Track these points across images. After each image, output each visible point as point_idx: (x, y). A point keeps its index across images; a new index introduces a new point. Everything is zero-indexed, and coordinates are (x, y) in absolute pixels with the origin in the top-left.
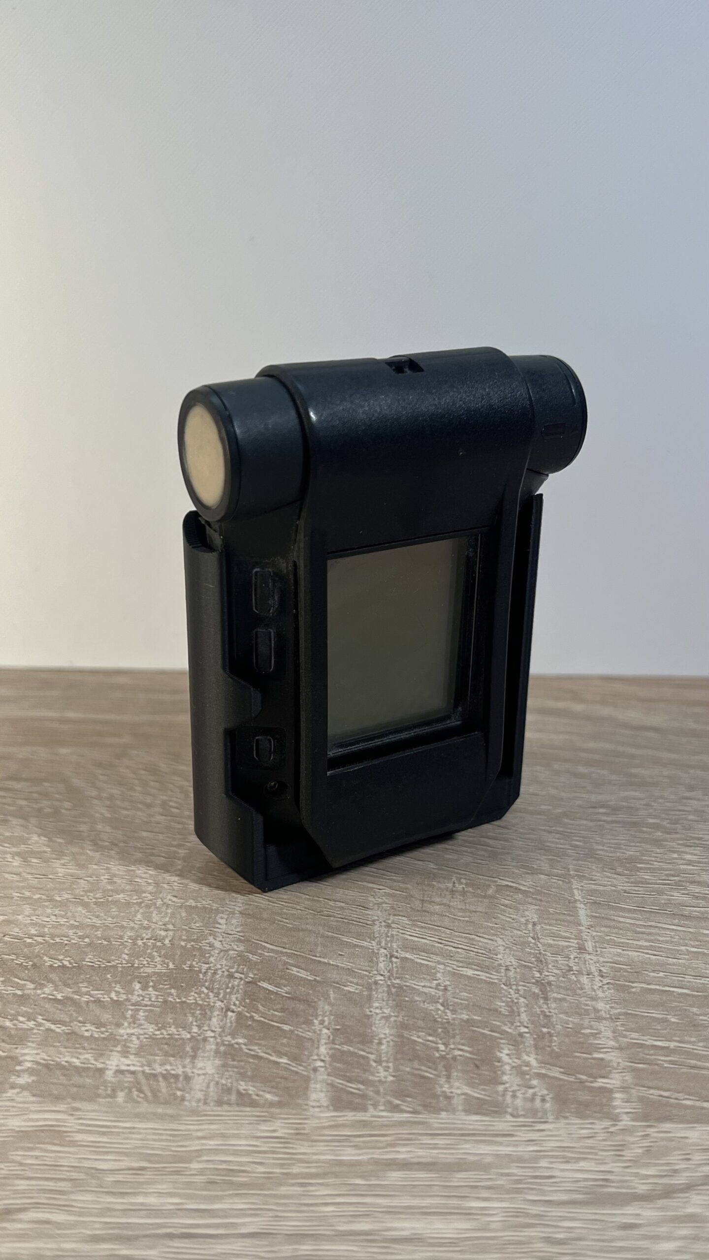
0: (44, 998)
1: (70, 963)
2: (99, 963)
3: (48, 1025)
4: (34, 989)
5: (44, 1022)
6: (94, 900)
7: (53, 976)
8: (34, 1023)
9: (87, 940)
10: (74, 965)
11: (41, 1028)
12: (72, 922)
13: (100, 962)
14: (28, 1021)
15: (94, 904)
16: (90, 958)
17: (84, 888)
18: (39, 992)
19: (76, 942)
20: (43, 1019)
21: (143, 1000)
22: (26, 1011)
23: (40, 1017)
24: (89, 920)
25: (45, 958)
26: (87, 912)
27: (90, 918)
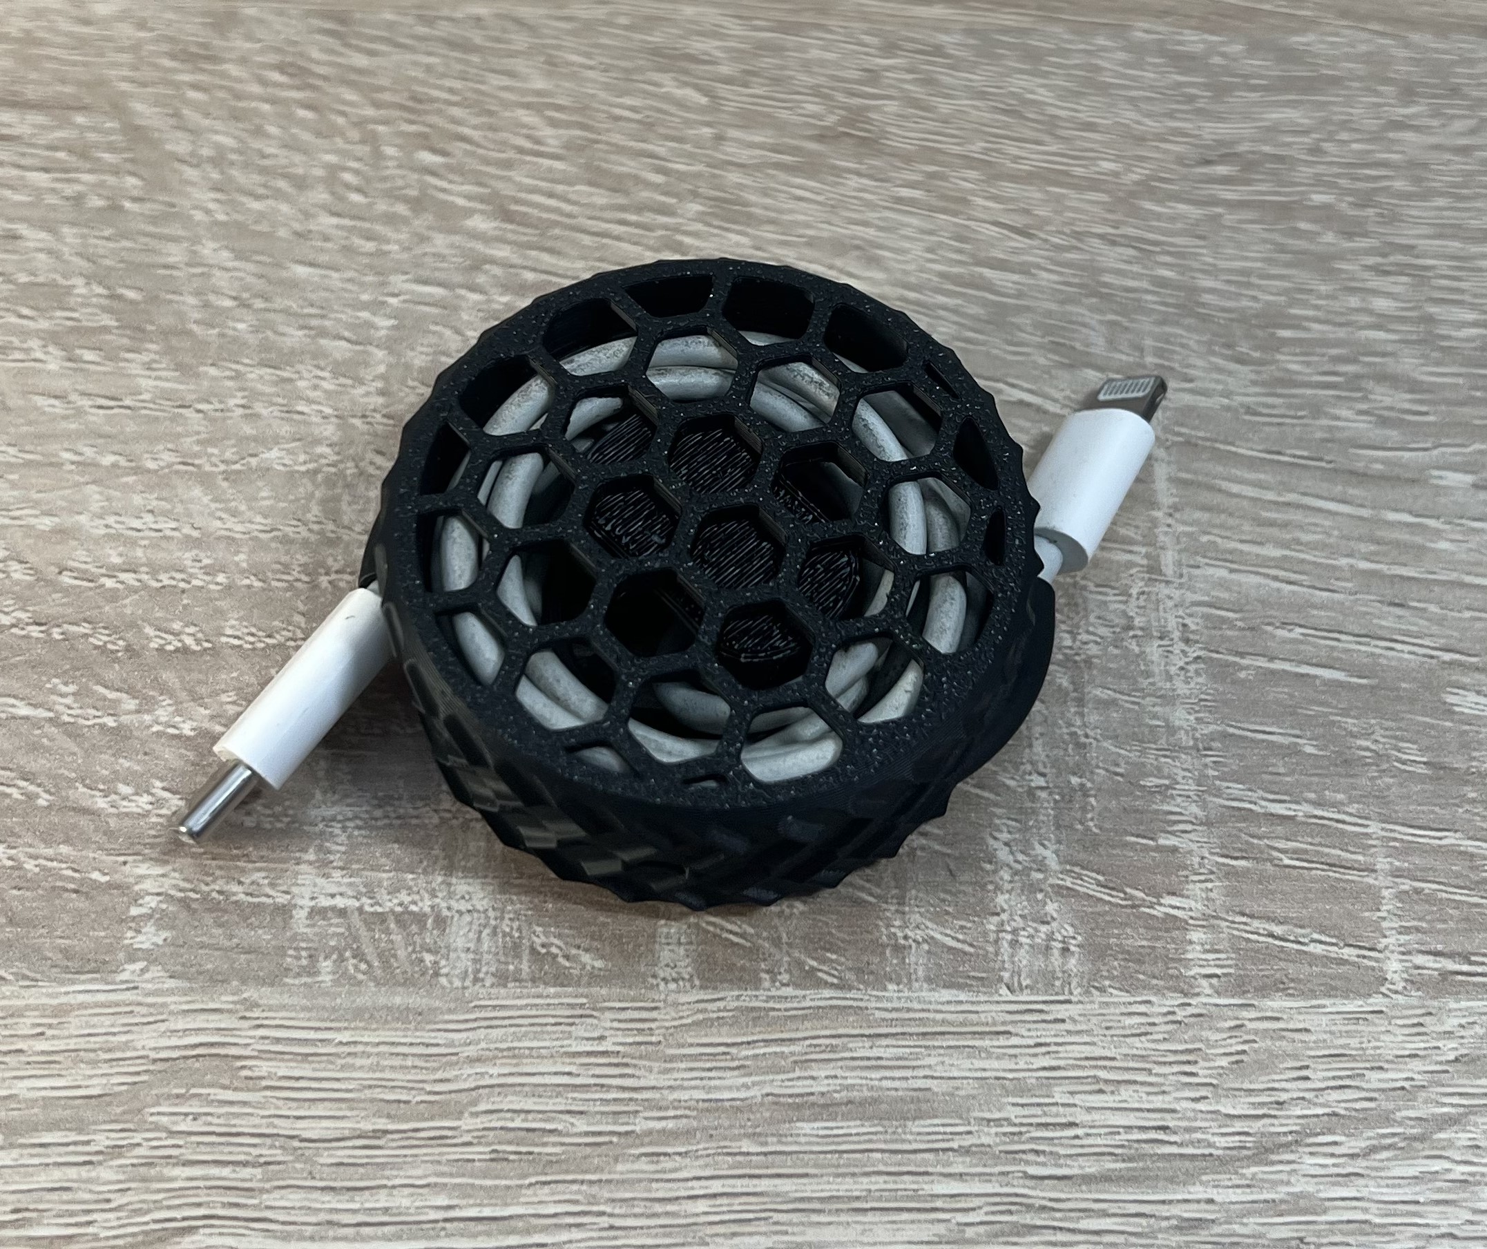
0: (159, 734)
1: (198, 642)
2: (251, 639)
3: (176, 801)
4: (138, 712)
5: (167, 795)
6: (222, 467)
7: (169, 677)
8: (150, 799)
9: (221, 578)
11: (163, 812)
12: (187, 530)
13: (253, 635)
14: (137, 794)
15: (226, 479)
16: (232, 627)
17: (198, 433)
18: (147, 717)
19: (200, 583)
20: (164, 789)
22: (129, 769)
23: (158, 784)
24: (218, 524)
25: (149, 631)
26: (215, 500)
27: (220, 519)
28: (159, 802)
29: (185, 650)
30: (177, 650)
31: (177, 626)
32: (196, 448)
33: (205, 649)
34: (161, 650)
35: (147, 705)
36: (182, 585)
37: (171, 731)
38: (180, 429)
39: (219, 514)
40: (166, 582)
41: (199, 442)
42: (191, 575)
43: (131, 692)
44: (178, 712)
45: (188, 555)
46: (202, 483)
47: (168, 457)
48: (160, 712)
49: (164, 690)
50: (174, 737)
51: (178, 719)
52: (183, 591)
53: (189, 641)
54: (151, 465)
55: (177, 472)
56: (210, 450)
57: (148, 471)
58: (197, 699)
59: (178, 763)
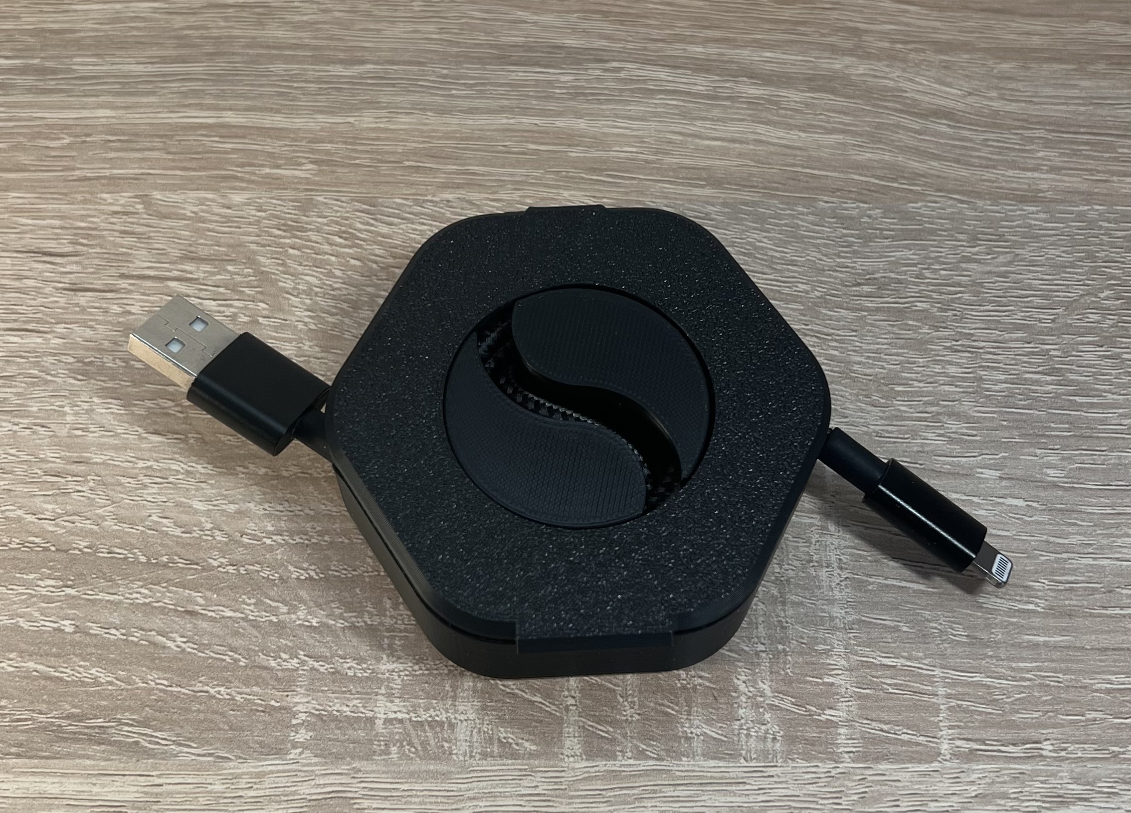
0: (300, 625)
1: (317, 574)
3: (311, 662)
4: (288, 613)
5: (306, 658)
6: (324, 474)
7: (303, 593)
8: (298, 661)
9: (327, 538)
10: (322, 576)
11: (305, 668)
12: (307, 511)
13: (346, 570)
14: (291, 658)
15: (326, 481)
16: (335, 565)
18: (293, 616)
19: (316, 541)
20: (304, 655)
21: (396, 623)
22: (286, 645)
23: (302, 653)
24: (324, 507)
25: (291, 568)
26: (321, 494)
28: (303, 663)
29: (311, 578)
30: (306, 579)
31: (305, 565)
32: (309, 464)
33: (321, 578)
34: (298, 578)
35: (293, 609)
36: (306, 542)
37: (306, 623)
39: (323, 501)
40: (298, 540)
42: (312, 537)
43: (284, 602)
44: (309, 613)
45: (308, 525)
46: (313, 484)
47: (295, 469)
48: (300, 613)
49: (301, 601)
50: (308, 626)
51: (309, 617)
52: (307, 546)
53: (312, 573)
54: (285, 474)
57: (284, 477)
58: (319, 606)
59: (311, 641)
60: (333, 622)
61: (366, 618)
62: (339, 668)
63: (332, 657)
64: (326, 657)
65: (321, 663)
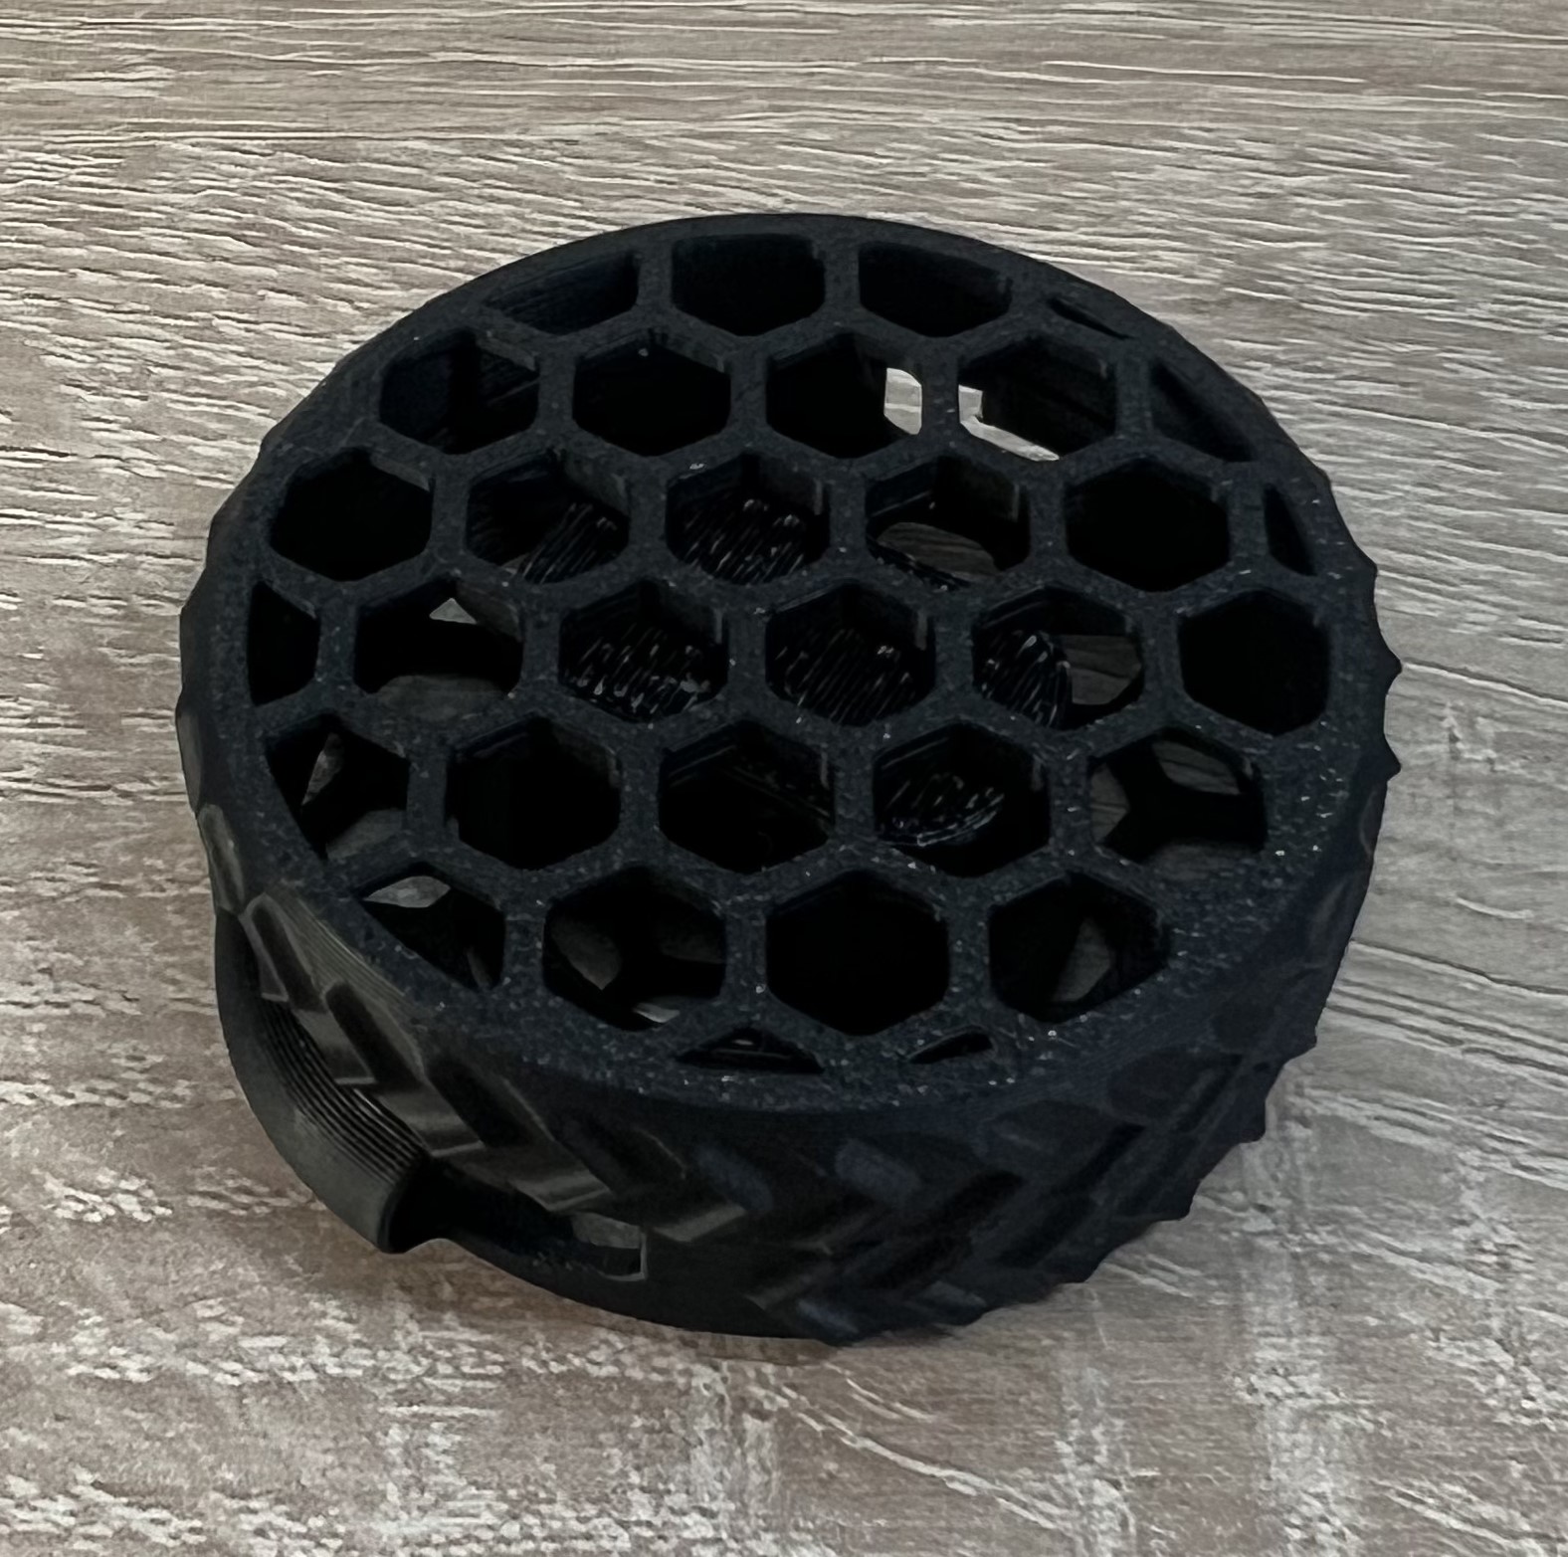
28: (87, 1513)
29: (124, 1221)
32: (123, 859)
35: (56, 1325)
36: (110, 1102)
37: (106, 1373)
38: (93, 826)
39: (169, 972)
40: (83, 1097)
41: (127, 848)
42: (126, 1083)
43: (27, 1301)
44: (116, 1339)
45: (118, 1048)
46: (138, 921)
47: (76, 876)
48: (81, 1338)
49: (86, 1295)
50: (107, 1384)
51: (114, 1351)
52: (114, 1113)
53: (130, 1205)
54: (45, 890)
55: (90, 901)
56: (148, 862)
57: (40, 900)
58: (151, 1313)
59: (118, 1436)
60: (202, 1370)
61: (323, 1352)
62: (223, 1531)
63: (195, 1492)
64: (175, 1491)
65: (155, 1513)
